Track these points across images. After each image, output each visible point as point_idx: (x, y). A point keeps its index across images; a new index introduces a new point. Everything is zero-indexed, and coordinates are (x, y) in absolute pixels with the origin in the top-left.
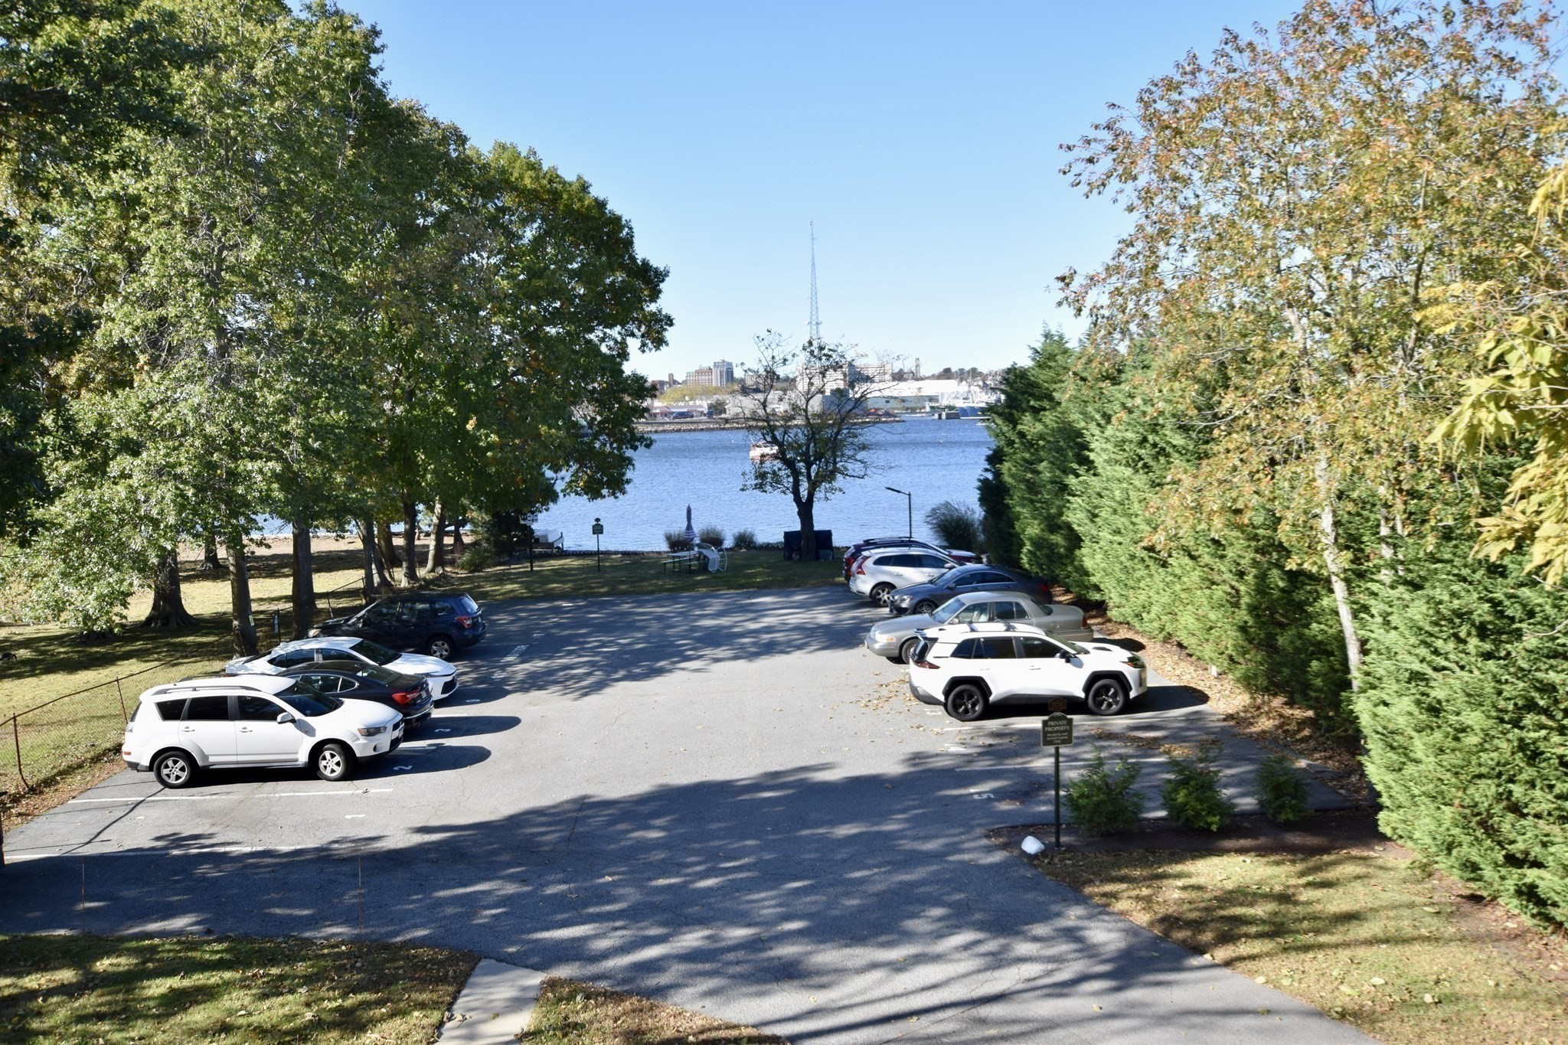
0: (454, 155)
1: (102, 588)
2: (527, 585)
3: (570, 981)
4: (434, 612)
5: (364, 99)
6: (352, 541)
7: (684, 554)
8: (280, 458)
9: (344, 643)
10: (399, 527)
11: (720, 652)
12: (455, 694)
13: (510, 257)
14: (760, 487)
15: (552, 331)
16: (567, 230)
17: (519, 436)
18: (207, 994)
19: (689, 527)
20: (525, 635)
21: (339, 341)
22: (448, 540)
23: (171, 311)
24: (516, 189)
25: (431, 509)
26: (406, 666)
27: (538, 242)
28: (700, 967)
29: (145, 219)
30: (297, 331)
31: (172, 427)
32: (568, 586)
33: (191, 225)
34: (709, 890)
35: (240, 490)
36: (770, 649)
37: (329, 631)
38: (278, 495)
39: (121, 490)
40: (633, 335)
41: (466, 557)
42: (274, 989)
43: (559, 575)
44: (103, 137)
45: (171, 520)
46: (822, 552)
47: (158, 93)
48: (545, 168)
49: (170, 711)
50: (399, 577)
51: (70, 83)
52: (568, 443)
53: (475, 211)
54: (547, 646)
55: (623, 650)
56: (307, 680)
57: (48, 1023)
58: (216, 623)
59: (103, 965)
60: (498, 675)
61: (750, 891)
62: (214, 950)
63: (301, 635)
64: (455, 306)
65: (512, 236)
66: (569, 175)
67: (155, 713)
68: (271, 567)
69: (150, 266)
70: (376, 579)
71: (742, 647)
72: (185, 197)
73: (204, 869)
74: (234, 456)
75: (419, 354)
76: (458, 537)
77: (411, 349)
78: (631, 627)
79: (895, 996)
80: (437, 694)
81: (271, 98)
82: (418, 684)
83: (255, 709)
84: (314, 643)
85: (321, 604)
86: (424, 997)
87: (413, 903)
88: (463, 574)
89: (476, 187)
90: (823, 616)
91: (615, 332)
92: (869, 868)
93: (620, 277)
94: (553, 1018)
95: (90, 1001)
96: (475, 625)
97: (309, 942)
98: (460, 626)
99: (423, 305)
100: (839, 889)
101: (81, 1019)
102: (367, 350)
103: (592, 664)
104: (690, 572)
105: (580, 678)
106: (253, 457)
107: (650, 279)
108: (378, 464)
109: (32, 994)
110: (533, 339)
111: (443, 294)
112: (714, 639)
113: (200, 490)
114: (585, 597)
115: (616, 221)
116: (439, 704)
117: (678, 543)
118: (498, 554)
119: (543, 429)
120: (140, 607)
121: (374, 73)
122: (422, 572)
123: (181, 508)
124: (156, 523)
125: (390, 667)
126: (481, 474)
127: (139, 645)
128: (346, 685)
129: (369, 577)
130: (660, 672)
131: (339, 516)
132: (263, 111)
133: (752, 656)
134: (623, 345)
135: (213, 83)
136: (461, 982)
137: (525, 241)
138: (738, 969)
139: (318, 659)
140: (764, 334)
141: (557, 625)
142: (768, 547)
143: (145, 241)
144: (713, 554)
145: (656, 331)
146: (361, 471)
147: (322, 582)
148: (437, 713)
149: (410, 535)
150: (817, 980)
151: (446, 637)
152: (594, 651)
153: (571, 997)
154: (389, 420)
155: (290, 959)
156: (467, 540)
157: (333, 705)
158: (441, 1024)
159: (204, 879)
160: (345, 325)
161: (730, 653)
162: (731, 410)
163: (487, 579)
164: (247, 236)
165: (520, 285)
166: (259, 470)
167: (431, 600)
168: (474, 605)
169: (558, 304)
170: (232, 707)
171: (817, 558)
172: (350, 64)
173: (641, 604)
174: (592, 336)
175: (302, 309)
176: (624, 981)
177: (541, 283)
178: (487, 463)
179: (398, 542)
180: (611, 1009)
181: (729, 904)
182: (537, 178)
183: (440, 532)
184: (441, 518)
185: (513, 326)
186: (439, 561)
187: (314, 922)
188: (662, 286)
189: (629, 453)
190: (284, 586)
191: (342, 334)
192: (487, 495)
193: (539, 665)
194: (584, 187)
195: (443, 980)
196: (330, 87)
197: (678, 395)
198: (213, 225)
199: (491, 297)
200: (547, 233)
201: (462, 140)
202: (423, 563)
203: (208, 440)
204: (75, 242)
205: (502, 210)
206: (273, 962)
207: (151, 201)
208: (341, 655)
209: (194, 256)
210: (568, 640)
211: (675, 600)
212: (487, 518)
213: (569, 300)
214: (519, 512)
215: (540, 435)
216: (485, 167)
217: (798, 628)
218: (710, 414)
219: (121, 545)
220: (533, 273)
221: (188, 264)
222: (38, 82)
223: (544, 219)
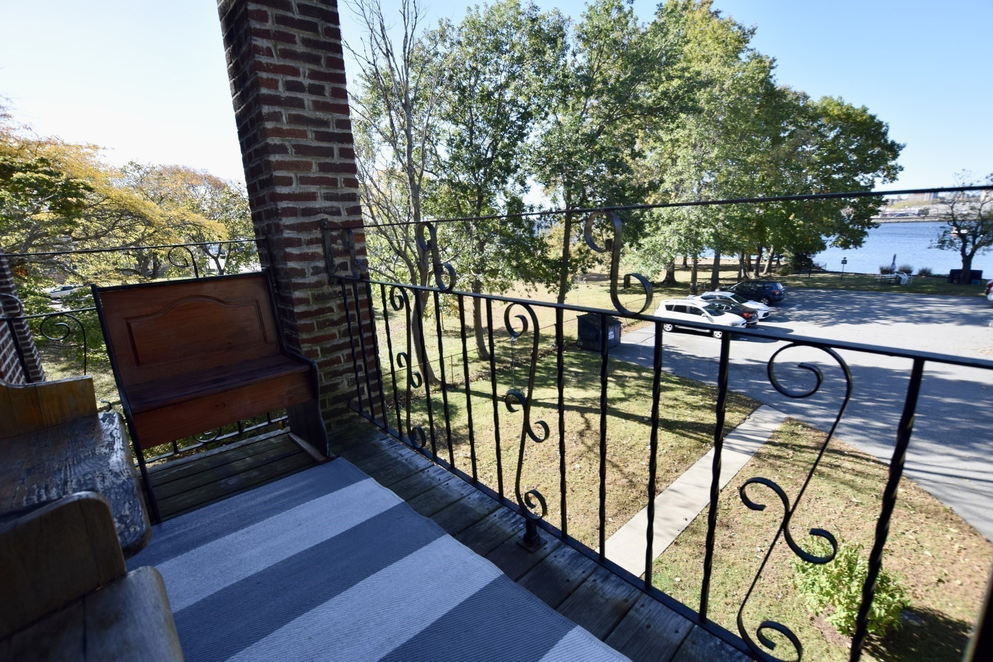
0: (801, 105)
1: (652, 269)
2: (806, 283)
3: (797, 420)
4: (764, 288)
5: (766, 88)
6: (735, 260)
7: (888, 276)
8: (714, 227)
9: (728, 294)
10: (754, 257)
11: (898, 318)
12: (767, 318)
13: (821, 146)
14: (941, 247)
15: (836, 176)
16: (852, 131)
17: (813, 221)
18: (672, 389)
19: (893, 264)
20: (802, 301)
21: (742, 185)
22: (774, 263)
23: (685, 176)
24: (829, 115)
25: (768, 251)
26: (750, 305)
27: (837, 137)
28: (856, 431)
29: (679, 146)
30: (726, 182)
31: (680, 217)
32: (825, 284)
33: (694, 146)
34: (868, 407)
35: (699, 238)
36: (928, 320)
37: (722, 290)
38: (712, 240)
39: (662, 238)
40: (879, 176)
41: (781, 270)
42: (692, 393)
43: (821, 280)
44: (674, 119)
45: (676, 248)
46: (973, 280)
47: (693, 100)
48: (845, 104)
49: (669, 308)
50: (752, 275)
51: (665, 103)
52: (836, 225)
53: (808, 128)
54: (812, 306)
55: (847, 312)
56: (714, 305)
57: (629, 384)
58: (685, 285)
59: (644, 374)
60: (787, 314)
61: (889, 411)
62: (674, 379)
63: (713, 290)
64: (792, 169)
65: (823, 136)
66: (857, 106)
67: (665, 308)
68: (705, 268)
69: (679, 162)
70: (743, 275)
71: (911, 318)
72: (694, 137)
73: (674, 356)
74: (698, 227)
75: (773, 189)
76: (778, 262)
77: (770, 187)
78: (853, 303)
79: (958, 469)
80: (761, 316)
81: (729, 95)
82: (754, 312)
83: (695, 311)
84: (717, 293)
85: (721, 282)
86: (740, 409)
87: (741, 381)
88: (778, 276)
89: (810, 117)
90: (965, 310)
91: (869, 176)
92: (960, 418)
93: (877, 150)
94: (788, 429)
95: (640, 382)
96: (780, 294)
97: (704, 384)
98: (774, 294)
99: (778, 169)
100: (939, 422)
101: (638, 386)
102: (753, 188)
103: (831, 315)
104: (890, 283)
105: (824, 320)
106: (704, 227)
107: (894, 149)
108: (749, 232)
109: (626, 377)
110: (826, 181)
111: (787, 165)
112: (896, 312)
113: (686, 238)
114: (832, 289)
115: (880, 124)
116: (761, 320)
117: (884, 271)
118: (795, 269)
119: (825, 219)
120: (662, 277)
121: (771, 77)
122: (761, 274)
123: (680, 244)
124: (671, 248)
125: (744, 304)
126: (793, 237)
127: (660, 289)
128: (727, 308)
129: (740, 274)
130: (865, 322)
131: (733, 249)
132: (726, 100)
133: (916, 322)
134: (873, 182)
135: (710, 93)
136: (755, 409)
137: (830, 138)
138: (875, 437)
139: (718, 298)
140: (960, 171)
141: (817, 299)
142: (939, 277)
143: (679, 154)
144: (904, 277)
145: (892, 174)
146: (743, 234)
147: (722, 275)
148: (759, 323)
149: (758, 260)
150: (915, 451)
151: (767, 297)
152: (832, 310)
153: (797, 425)
154: (757, 215)
155: (698, 387)
156: (782, 264)
157: (721, 314)
158: (745, 419)
159: (673, 359)
160: (746, 178)
161: (904, 319)
162: (932, 212)
163: (788, 279)
164: (713, 148)
165: (824, 158)
166: (706, 233)
167: (764, 283)
168: (781, 287)
169: (841, 165)
170: (688, 309)
171: (969, 283)
172: (762, 76)
173: (860, 294)
174: (856, 178)
175: (730, 173)
176: (820, 426)
177: (834, 156)
178: (797, 232)
179: (753, 263)
180: (813, 433)
181: (876, 413)
182: (841, 109)
183: (771, 260)
184: (773, 254)
185: (818, 175)
186: (769, 270)
187: (706, 379)
188: (900, 152)
189: (866, 230)
190: (709, 275)
191: (744, 182)
192: (794, 245)
193: (806, 312)
194: (865, 110)
195: (749, 406)
196: (752, 86)
197: (902, 205)
198: (702, 146)
199: (809, 164)
200: (841, 133)
201: (806, 97)
202: (762, 271)
203: (691, 221)
204: (657, 157)
205: (820, 126)
206: (692, 386)
207: (682, 140)
208: (726, 298)
209: (694, 158)
210: (821, 305)
211: (878, 295)
212: (793, 255)
213: (848, 162)
214: (808, 253)
215: (822, 222)
216: (815, 109)
217: (947, 313)
218: (919, 215)
219: (659, 256)
220: (831, 152)
221: (692, 160)
222: (656, 105)
223: (841, 127)
